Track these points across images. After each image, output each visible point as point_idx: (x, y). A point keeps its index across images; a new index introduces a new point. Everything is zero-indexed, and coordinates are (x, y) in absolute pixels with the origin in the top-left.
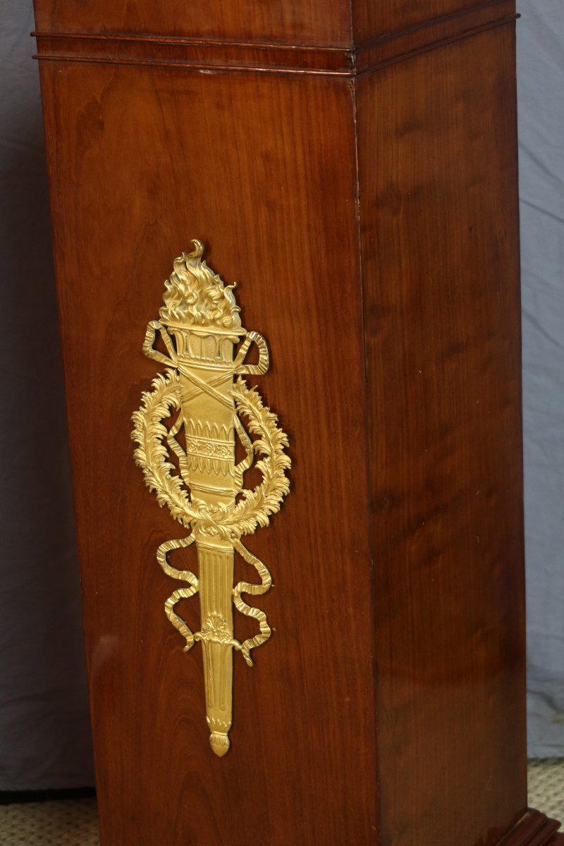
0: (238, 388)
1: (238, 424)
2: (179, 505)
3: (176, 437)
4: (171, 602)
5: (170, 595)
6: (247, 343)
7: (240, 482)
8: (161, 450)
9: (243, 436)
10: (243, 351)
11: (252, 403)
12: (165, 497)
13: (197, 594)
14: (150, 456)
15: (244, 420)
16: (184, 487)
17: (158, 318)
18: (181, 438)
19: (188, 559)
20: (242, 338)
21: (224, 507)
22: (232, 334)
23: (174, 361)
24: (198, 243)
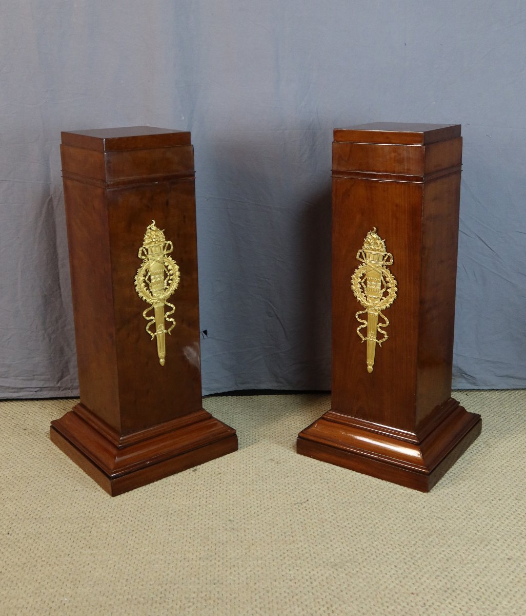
0: (383, 269)
1: (383, 279)
2: (363, 301)
4: (358, 329)
5: (358, 327)
6: (387, 256)
7: (382, 295)
8: (359, 286)
9: (384, 282)
10: (385, 258)
11: (387, 273)
12: (360, 299)
13: (367, 326)
14: (356, 288)
15: (384, 278)
16: (365, 296)
17: (361, 249)
18: (365, 283)
19: (365, 316)
20: (386, 255)
21: (377, 302)
22: (383, 254)
23: (365, 261)
24: (375, 228)
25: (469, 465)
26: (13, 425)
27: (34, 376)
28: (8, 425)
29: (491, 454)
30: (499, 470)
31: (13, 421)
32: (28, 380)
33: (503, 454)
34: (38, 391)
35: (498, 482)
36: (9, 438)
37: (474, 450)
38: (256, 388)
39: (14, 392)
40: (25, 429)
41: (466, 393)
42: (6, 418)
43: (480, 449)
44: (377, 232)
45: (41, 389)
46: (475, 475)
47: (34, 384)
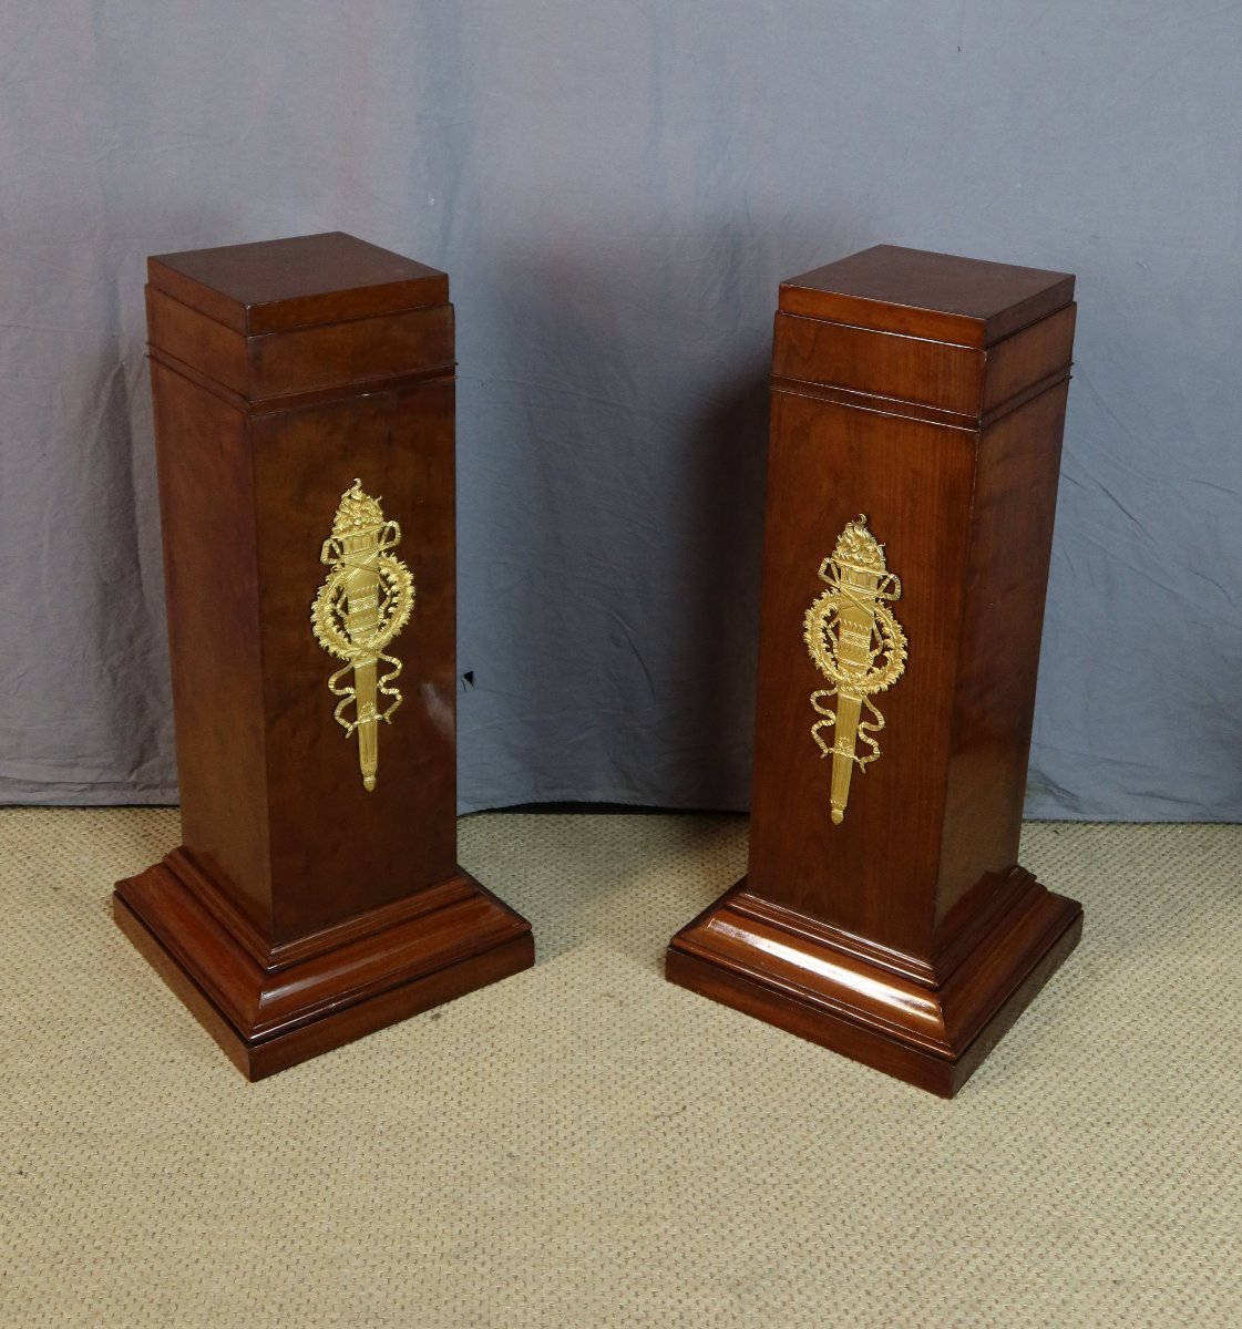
0: (878, 606)
1: (875, 627)
2: (830, 671)
3: (832, 629)
5: (816, 722)
6: (888, 580)
7: (871, 662)
8: (822, 635)
9: (878, 635)
10: (884, 585)
11: (886, 617)
12: (821, 664)
13: (834, 725)
15: (880, 626)
16: (834, 659)
17: (830, 556)
18: (836, 630)
19: (831, 703)
20: (885, 577)
22: (880, 574)
23: (837, 584)
24: (863, 516)
25: (1048, 1028)
26: (30, 875)
27: (78, 757)
28: (18, 875)
29: (1097, 998)
30: (1114, 1043)
31: (29, 864)
32: (64, 766)
33: (1125, 999)
34: (85, 790)
35: (1108, 1075)
36: (19, 911)
37: (1062, 986)
38: (580, 800)
39: (32, 791)
40: (56, 889)
41: (1053, 826)
42: (12, 854)
43: (1075, 984)
44: (868, 526)
45: (93, 786)
46: (1057, 1054)
47: (77, 775)
